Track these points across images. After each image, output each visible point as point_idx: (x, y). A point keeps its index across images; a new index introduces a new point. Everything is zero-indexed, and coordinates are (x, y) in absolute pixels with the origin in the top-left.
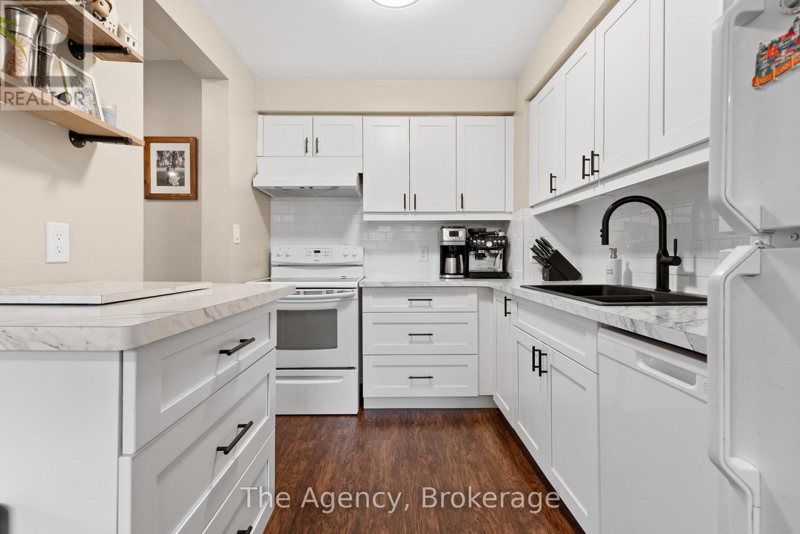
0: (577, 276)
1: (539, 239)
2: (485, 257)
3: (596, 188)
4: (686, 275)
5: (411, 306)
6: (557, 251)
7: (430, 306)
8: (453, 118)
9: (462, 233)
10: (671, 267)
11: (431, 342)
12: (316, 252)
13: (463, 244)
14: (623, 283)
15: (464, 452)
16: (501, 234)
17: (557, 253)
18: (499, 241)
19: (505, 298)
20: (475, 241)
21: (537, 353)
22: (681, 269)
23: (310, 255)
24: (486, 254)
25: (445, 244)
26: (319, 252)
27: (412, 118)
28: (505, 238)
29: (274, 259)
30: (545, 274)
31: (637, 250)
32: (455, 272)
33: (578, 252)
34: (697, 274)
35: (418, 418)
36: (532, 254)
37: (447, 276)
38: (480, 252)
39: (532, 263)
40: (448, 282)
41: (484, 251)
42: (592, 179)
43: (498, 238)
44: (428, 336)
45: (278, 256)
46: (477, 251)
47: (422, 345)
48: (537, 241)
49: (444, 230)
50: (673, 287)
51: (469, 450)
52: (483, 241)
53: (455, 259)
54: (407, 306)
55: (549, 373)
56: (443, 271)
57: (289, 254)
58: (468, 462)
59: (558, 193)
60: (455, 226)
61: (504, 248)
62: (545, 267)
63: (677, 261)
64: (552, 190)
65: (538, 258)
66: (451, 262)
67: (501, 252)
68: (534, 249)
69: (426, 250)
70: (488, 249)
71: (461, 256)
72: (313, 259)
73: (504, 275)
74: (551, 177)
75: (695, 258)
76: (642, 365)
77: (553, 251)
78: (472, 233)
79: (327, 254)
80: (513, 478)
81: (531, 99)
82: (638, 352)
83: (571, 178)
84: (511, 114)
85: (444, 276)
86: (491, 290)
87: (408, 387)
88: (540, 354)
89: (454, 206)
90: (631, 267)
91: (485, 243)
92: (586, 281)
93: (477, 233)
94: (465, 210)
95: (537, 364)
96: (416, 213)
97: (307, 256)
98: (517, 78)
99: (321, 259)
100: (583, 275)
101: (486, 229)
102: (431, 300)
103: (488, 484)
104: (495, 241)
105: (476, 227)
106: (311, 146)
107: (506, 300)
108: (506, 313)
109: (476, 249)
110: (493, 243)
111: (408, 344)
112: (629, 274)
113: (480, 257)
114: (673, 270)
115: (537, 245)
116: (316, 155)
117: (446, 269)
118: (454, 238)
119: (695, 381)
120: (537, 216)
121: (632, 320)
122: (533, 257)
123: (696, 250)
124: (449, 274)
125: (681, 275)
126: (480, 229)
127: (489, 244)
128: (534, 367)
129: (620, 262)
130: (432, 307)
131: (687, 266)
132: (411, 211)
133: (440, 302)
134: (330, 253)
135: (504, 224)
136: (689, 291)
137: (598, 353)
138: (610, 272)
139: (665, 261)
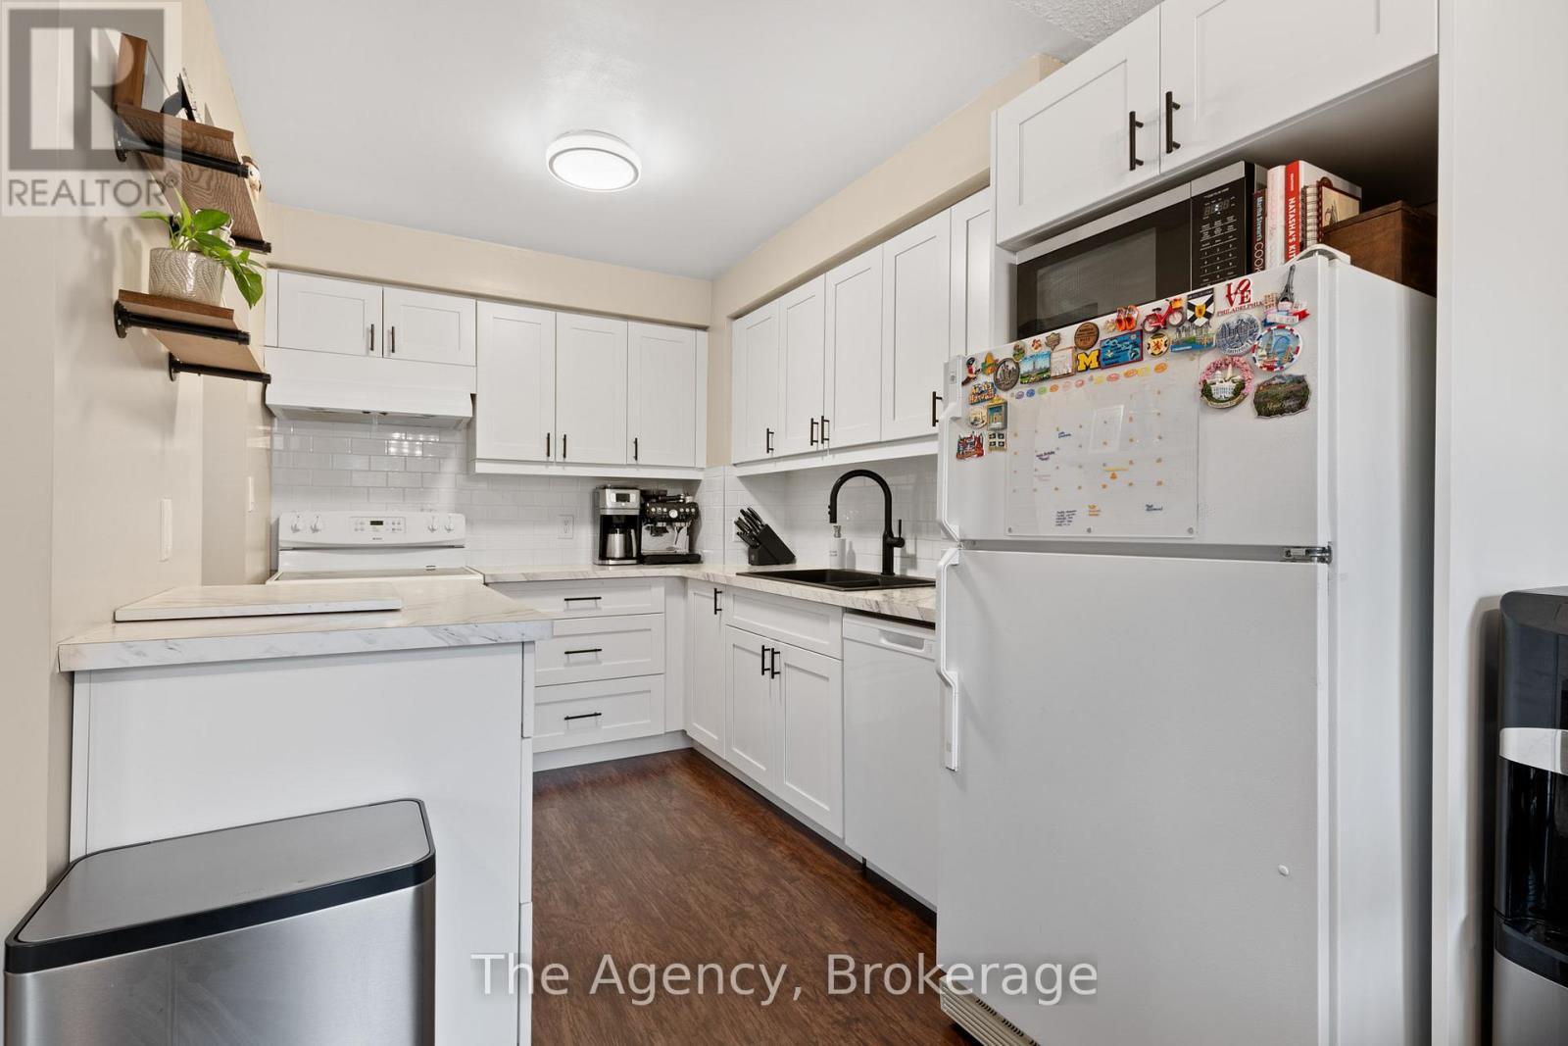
0: (790, 558)
1: (746, 510)
2: (667, 532)
3: (825, 458)
4: (908, 557)
5: (568, 610)
6: (767, 525)
7: (597, 608)
8: (623, 323)
9: (634, 497)
10: (895, 549)
11: (598, 661)
12: (373, 523)
13: (636, 513)
14: (847, 567)
15: (665, 801)
16: (689, 499)
17: (767, 527)
18: (687, 510)
19: (716, 590)
20: (653, 510)
21: (768, 654)
22: (904, 551)
23: (362, 530)
24: (668, 528)
25: (609, 512)
26: (381, 523)
27: (560, 315)
28: (694, 505)
29: (285, 536)
30: (753, 557)
31: (861, 528)
32: (622, 556)
33: (791, 526)
34: (918, 556)
35: (581, 776)
36: (735, 529)
37: (611, 562)
38: (660, 525)
39: (736, 542)
40: (612, 571)
41: (665, 524)
42: (821, 447)
43: (684, 504)
44: (594, 653)
45: (295, 530)
46: (655, 524)
47: (584, 667)
48: (742, 512)
49: (608, 491)
50: (897, 571)
51: (671, 799)
52: (665, 510)
53: (622, 535)
54: (562, 610)
55: (782, 675)
56: (603, 554)
57: (319, 527)
58: (675, 810)
59: (776, 454)
60: (622, 486)
61: (692, 518)
62: (752, 548)
63: (901, 543)
64: (768, 450)
65: (744, 534)
66: (616, 540)
67: (688, 524)
68: (739, 523)
69: (569, 520)
70: (670, 521)
71: (633, 531)
72: (369, 536)
73: (692, 558)
74: (768, 433)
75: (916, 539)
76: (884, 642)
77: (762, 526)
78: (646, 496)
79: (396, 527)
80: (736, 813)
81: (737, 316)
82: (881, 630)
83: (794, 440)
84: (704, 328)
85: (606, 562)
86: (684, 579)
87: (562, 733)
88: (774, 653)
89: (624, 455)
90: (855, 548)
91: (668, 512)
92: (801, 565)
93: (656, 497)
94: (639, 463)
95: (768, 665)
96: (564, 464)
97: (356, 530)
98: (714, 280)
99: (385, 536)
100: (797, 556)
101: (666, 491)
102: (600, 598)
103: (708, 824)
104: (682, 510)
105: (652, 488)
106: (382, 340)
107: (716, 592)
108: (716, 610)
109: (654, 520)
110: (679, 513)
111: (562, 668)
112: (852, 555)
113: (658, 532)
114: (897, 551)
115: (743, 518)
116: (389, 355)
117: (608, 551)
118: (623, 504)
119: (923, 645)
120: (742, 478)
121: (877, 602)
122: (738, 534)
123: (917, 531)
124: (613, 559)
125: (904, 557)
126: (659, 491)
127: (674, 514)
128: (763, 670)
129: (844, 541)
130: (600, 609)
131: (909, 548)
132: (558, 460)
133: (611, 601)
134: (402, 526)
135: (691, 485)
136: (911, 574)
137: (843, 638)
138: (834, 554)
139: (891, 543)
